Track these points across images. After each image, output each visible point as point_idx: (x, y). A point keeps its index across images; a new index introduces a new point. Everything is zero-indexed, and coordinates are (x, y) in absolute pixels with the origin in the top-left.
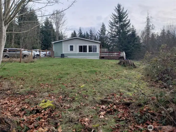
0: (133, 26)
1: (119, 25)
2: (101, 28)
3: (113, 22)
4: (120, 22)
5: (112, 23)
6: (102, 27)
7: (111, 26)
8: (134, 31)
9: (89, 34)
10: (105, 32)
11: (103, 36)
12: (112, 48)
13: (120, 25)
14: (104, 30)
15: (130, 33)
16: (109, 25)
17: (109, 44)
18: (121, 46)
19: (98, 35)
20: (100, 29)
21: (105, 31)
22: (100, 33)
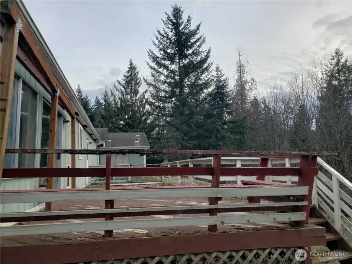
0: (218, 69)
1: (178, 66)
2: (125, 76)
3: (160, 56)
4: (180, 59)
5: (157, 57)
6: (129, 71)
7: (156, 67)
8: (223, 85)
9: (102, 102)
10: (137, 86)
11: (131, 97)
12: (158, 134)
13: (180, 67)
14: (136, 82)
15: (210, 90)
16: (148, 64)
17: (149, 121)
18: (185, 127)
19: (116, 93)
20: (124, 78)
21: (138, 84)
22: (123, 89)
